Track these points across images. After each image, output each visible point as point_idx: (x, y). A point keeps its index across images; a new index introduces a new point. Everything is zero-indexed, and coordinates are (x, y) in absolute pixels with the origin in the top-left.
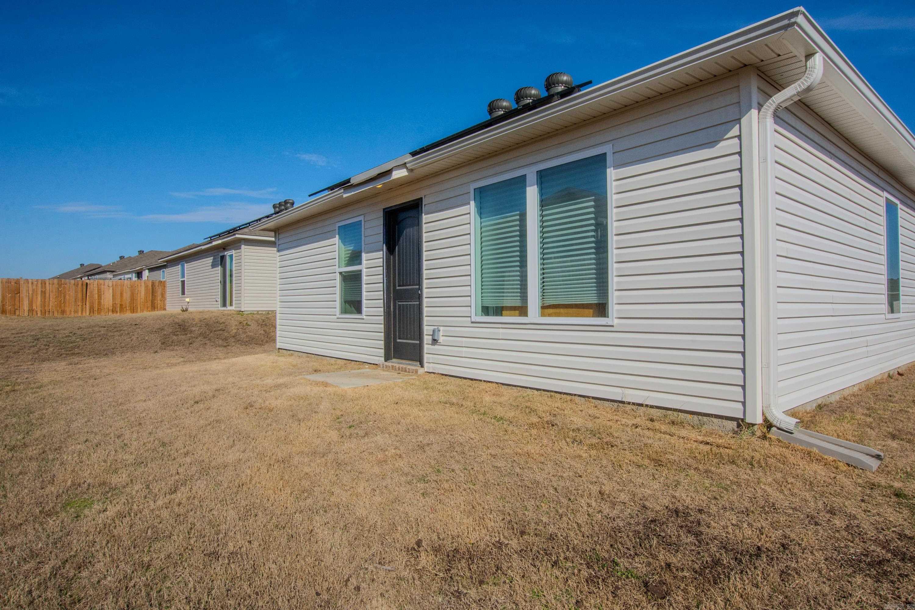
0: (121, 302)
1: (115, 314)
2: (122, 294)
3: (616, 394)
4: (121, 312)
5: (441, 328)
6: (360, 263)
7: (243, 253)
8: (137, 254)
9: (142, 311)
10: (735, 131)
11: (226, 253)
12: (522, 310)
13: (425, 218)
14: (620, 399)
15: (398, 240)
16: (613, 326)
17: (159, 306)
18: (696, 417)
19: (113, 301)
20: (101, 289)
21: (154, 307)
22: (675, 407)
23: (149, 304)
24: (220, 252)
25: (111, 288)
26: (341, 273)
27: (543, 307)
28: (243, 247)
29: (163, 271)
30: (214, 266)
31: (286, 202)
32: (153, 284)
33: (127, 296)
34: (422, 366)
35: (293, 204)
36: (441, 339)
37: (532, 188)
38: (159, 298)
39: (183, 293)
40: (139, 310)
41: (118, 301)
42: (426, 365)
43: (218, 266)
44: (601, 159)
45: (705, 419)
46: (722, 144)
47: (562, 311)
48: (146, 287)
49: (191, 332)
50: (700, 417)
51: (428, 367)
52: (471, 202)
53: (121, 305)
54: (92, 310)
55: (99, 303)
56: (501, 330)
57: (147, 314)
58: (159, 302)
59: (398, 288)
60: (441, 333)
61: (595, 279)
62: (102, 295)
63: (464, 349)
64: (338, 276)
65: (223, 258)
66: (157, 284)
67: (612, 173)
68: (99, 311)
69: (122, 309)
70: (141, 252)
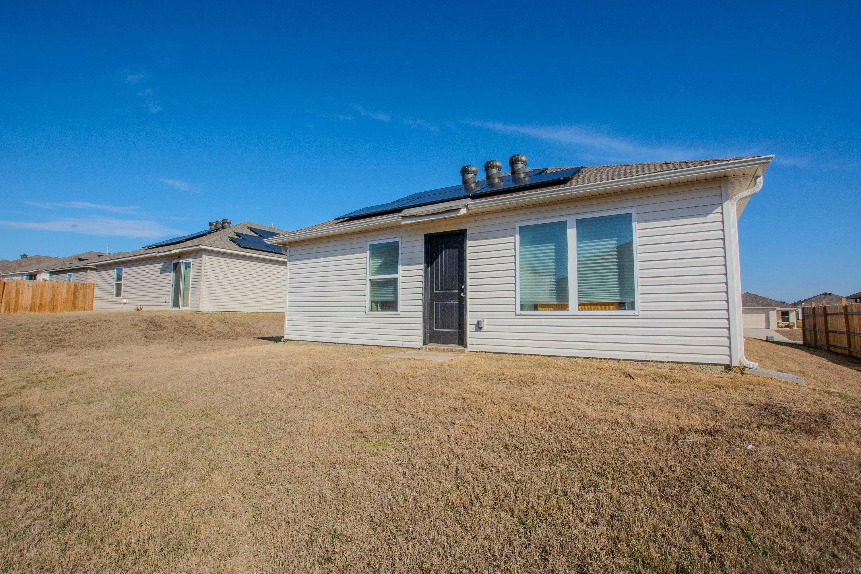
0: (41, 301)
1: (33, 313)
2: (42, 294)
3: (642, 356)
4: (39, 310)
5: (485, 320)
6: (397, 273)
7: (204, 262)
8: (20, 258)
9: (62, 310)
10: (719, 209)
11: (181, 261)
12: (564, 307)
13: (469, 243)
14: (645, 359)
15: (437, 257)
16: (638, 315)
17: (80, 306)
18: (698, 366)
19: (32, 300)
20: (19, 289)
21: (74, 307)
22: (686, 361)
23: (70, 304)
24: (174, 259)
25: (31, 288)
26: (370, 280)
27: (580, 305)
28: (204, 256)
29: (70, 275)
30: (163, 271)
31: (224, 222)
32: (76, 286)
33: (47, 297)
34: (466, 347)
35: (230, 223)
36: (485, 327)
37: (572, 230)
38: (81, 298)
39: (118, 293)
40: (59, 309)
41: (38, 300)
42: (469, 346)
43: (170, 272)
44: (629, 216)
45: (704, 366)
46: (711, 215)
47: (590, 307)
48: (69, 289)
49: (165, 328)
50: (701, 366)
51: (470, 348)
52: (516, 235)
53: (41, 305)
54: (8, 309)
55: (17, 302)
56: (544, 320)
57: (66, 313)
58: (80, 303)
59: (435, 292)
60: (485, 323)
61: (618, 287)
62: (20, 295)
63: (508, 334)
64: (368, 283)
65: (176, 265)
66: (79, 286)
67: (635, 226)
68: (16, 309)
69: (41, 307)
70: (24, 256)
